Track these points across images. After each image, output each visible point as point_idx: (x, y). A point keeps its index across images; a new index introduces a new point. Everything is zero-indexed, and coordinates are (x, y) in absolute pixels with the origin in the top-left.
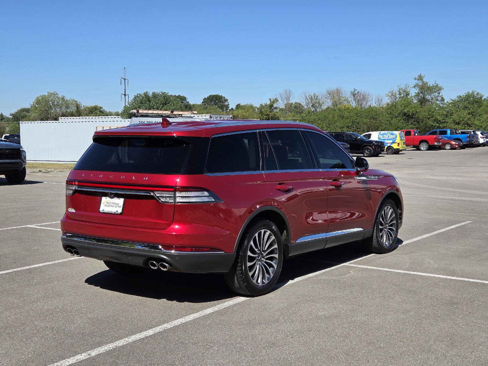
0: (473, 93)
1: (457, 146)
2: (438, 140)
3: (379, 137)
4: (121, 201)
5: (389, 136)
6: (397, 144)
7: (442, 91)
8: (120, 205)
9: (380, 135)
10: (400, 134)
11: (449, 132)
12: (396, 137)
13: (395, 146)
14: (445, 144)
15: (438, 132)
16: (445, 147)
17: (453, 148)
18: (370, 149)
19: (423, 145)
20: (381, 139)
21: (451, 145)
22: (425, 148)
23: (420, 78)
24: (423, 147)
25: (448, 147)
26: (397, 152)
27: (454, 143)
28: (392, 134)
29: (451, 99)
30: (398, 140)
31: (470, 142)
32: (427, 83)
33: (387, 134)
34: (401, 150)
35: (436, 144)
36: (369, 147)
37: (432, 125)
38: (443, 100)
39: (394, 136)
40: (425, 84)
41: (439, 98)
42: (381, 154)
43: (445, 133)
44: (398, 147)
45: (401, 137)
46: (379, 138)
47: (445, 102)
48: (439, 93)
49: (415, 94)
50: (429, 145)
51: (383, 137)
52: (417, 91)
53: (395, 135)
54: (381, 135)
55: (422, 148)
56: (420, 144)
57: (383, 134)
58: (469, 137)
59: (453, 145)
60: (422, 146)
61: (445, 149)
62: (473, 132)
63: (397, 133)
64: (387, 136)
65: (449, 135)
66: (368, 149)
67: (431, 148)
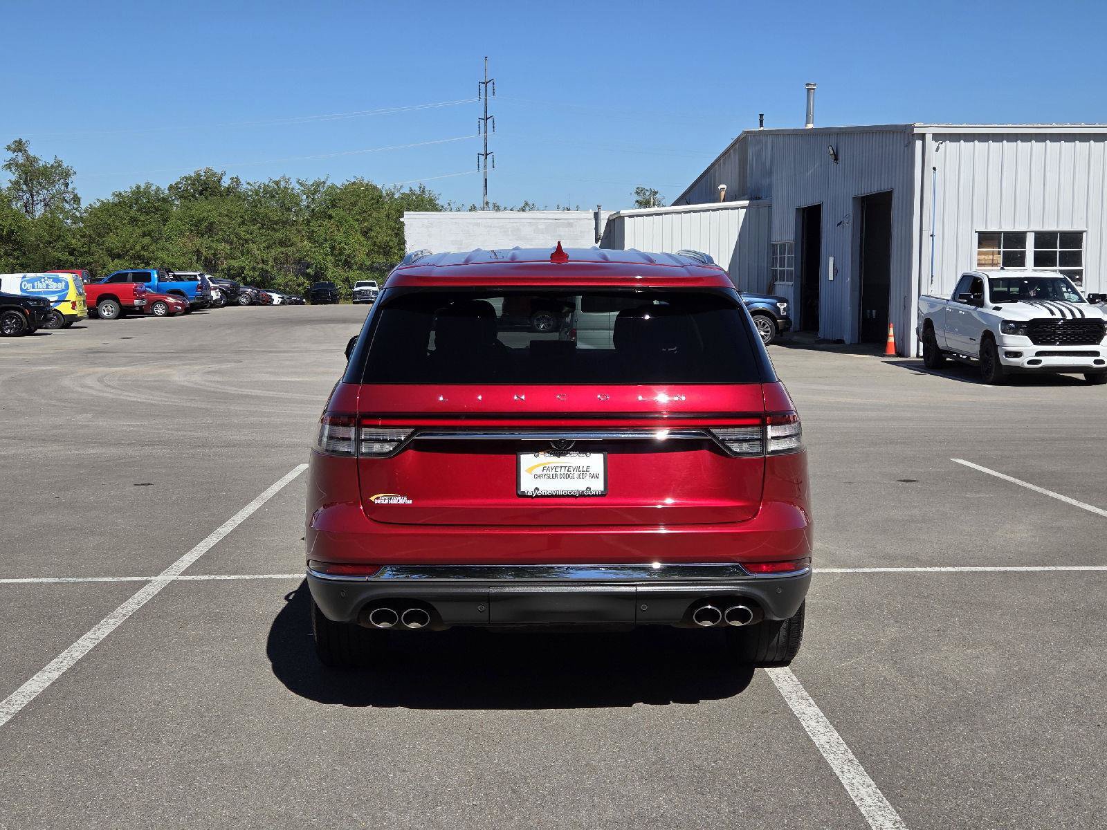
0: (148, 186)
1: (180, 308)
2: (138, 294)
3: (23, 287)
4: (596, 462)
5: (47, 285)
6: (70, 305)
7: (73, 178)
8: (592, 471)
9: (24, 283)
10: (75, 280)
11: (156, 276)
12: (67, 286)
13: (65, 309)
14: (153, 303)
15: (130, 276)
16: (153, 310)
17: (170, 313)
18: (19, 318)
19: (106, 307)
20: (28, 292)
21: (167, 304)
22: (111, 314)
23: (19, 146)
24: (107, 310)
25: (160, 310)
26: (68, 322)
27: (171, 300)
28: (57, 280)
29: (98, 200)
30: (72, 295)
31: (203, 298)
32: (35, 160)
33: (43, 280)
34: (79, 319)
35: (137, 302)
36: (13, 312)
37: (59, 260)
38: (76, 199)
39: (61, 286)
40: (31, 161)
41: (69, 197)
42: (41, 328)
43: (146, 277)
44: (74, 312)
45: (77, 287)
46: (22, 290)
47: (84, 205)
48: (67, 185)
49: (10, 185)
50: (120, 305)
51: (33, 288)
52: (14, 178)
53: (64, 283)
54: (29, 281)
55: (105, 314)
56: (98, 305)
57: (31, 281)
58: (200, 288)
59: (172, 305)
60: (104, 308)
61: (153, 314)
62: (200, 275)
63: (68, 277)
64: (44, 285)
65: (156, 282)
66: (11, 317)
67: (125, 312)
